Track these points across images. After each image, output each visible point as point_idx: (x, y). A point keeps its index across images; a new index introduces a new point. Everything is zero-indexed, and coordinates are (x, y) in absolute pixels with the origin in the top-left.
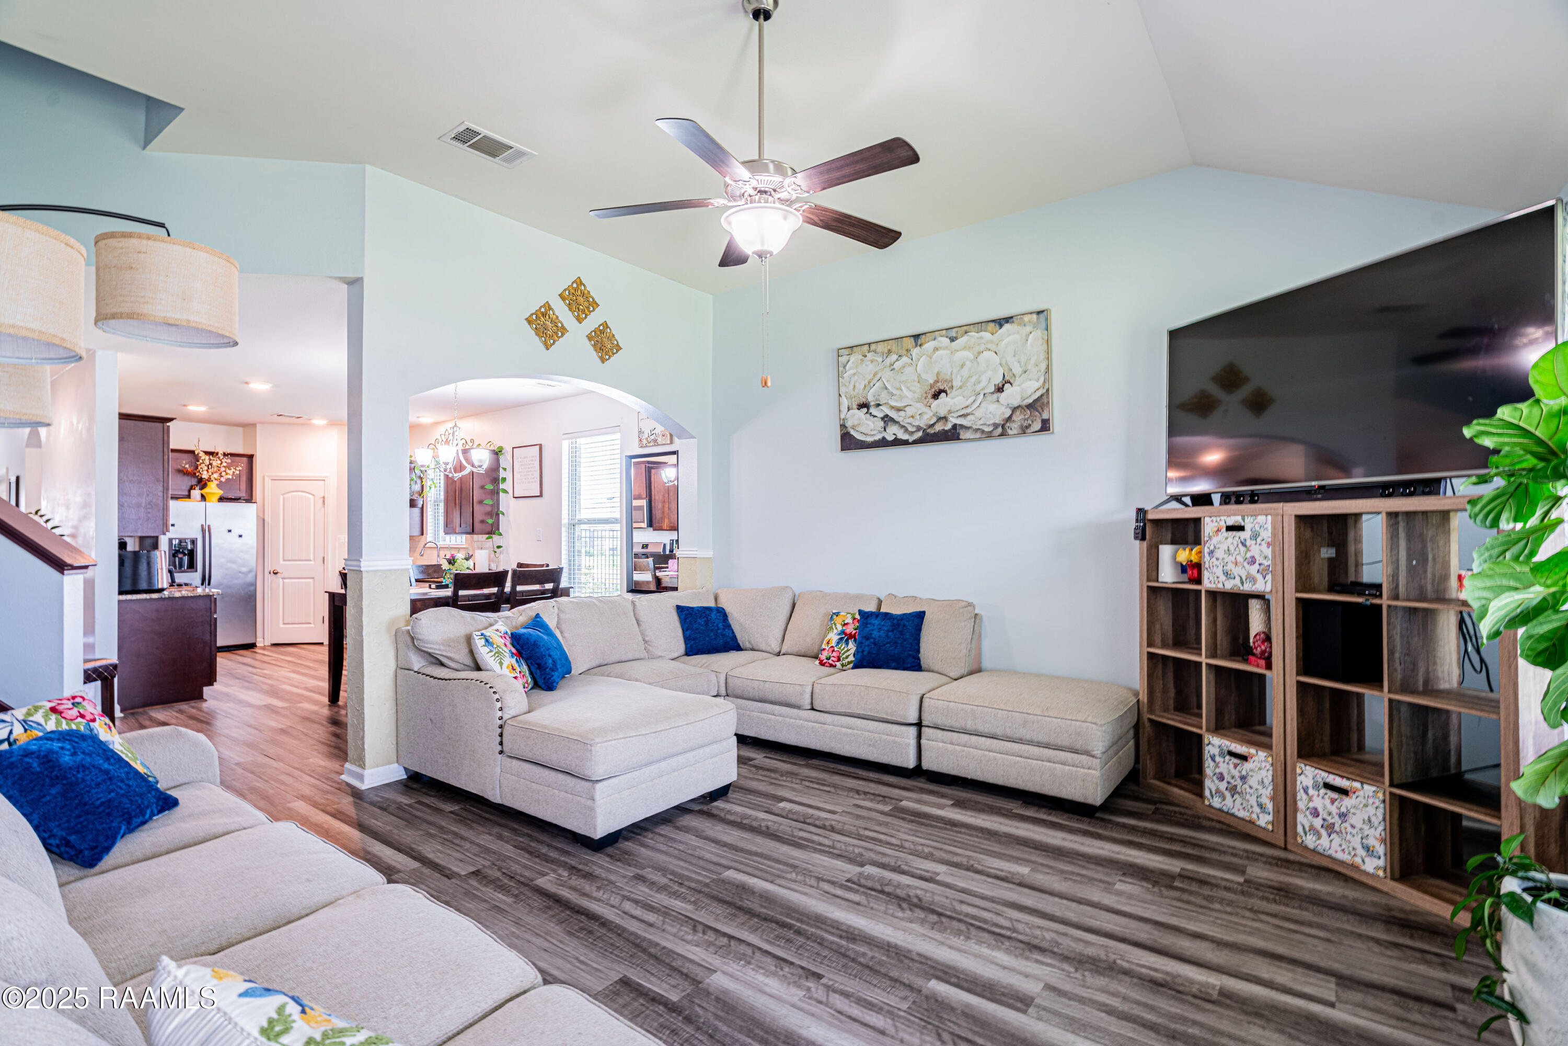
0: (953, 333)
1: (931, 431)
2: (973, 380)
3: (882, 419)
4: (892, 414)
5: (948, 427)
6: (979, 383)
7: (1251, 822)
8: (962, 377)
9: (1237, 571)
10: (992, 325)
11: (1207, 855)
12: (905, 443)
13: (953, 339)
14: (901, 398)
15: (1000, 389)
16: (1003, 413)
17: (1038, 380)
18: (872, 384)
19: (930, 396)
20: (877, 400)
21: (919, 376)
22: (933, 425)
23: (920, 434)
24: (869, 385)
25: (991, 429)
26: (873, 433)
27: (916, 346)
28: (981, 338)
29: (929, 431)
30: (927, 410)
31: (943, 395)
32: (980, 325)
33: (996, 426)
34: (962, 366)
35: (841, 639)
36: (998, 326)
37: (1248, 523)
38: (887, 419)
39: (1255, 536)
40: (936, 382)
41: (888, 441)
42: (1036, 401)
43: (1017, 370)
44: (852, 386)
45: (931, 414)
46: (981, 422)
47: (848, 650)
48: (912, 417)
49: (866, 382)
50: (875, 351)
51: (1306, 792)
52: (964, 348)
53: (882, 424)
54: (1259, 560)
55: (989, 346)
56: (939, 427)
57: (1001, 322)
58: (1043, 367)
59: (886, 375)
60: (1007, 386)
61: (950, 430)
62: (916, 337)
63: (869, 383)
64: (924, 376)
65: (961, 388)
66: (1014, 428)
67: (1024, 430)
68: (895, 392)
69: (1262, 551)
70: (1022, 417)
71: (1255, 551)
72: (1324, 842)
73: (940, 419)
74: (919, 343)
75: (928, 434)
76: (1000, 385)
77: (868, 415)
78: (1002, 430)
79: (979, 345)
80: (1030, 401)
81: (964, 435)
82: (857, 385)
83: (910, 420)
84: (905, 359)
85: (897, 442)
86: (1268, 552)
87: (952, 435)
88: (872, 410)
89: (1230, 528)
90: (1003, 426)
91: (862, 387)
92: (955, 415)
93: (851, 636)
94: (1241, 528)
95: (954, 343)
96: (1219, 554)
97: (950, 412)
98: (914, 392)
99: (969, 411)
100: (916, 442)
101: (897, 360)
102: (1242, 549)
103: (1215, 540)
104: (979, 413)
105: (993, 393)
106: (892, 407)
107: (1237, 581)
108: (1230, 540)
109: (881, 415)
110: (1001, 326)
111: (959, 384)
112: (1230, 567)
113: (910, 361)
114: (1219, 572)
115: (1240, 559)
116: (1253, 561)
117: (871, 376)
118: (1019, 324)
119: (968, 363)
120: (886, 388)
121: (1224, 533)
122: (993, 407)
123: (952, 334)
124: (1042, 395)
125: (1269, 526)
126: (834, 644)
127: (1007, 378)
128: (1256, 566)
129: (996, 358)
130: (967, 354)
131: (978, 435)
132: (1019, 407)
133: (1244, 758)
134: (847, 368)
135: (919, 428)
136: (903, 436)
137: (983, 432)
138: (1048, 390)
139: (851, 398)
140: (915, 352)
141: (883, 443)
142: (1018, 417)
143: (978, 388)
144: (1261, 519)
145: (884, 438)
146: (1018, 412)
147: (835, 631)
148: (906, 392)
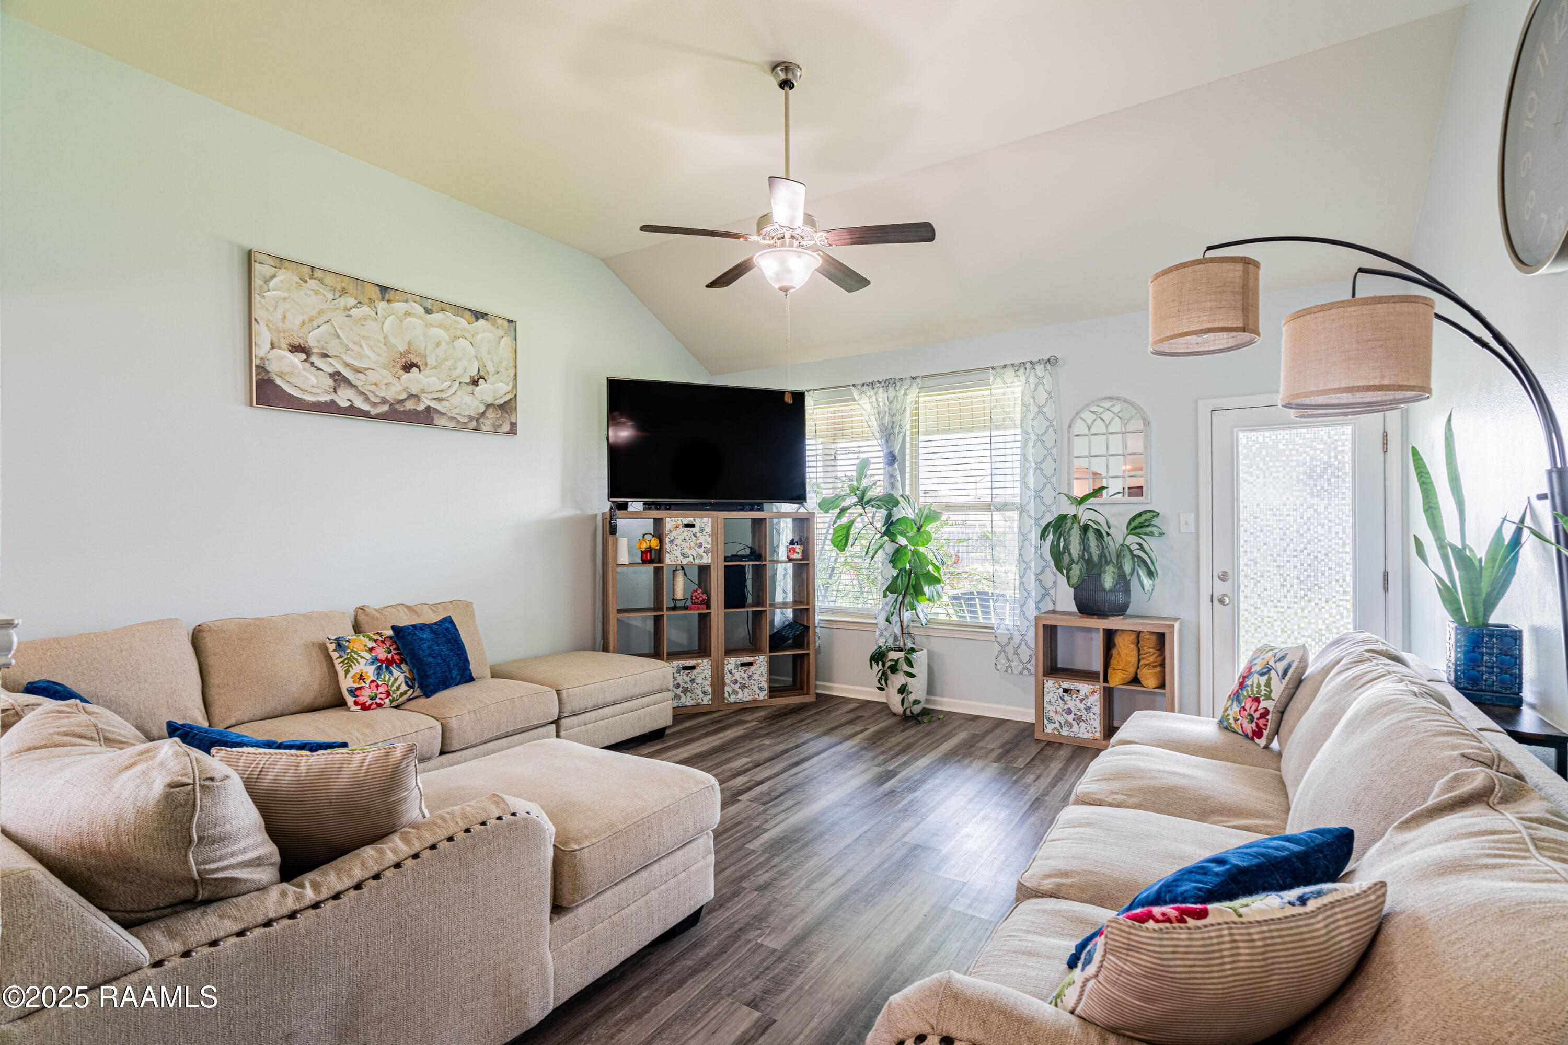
0: (429, 304)
1: (400, 408)
2: (449, 363)
3: (332, 375)
4: (346, 373)
5: (421, 407)
6: (455, 369)
7: (698, 705)
8: (437, 356)
9: (690, 552)
10: (469, 313)
11: (713, 728)
12: (365, 415)
13: (428, 311)
14: (360, 356)
15: (475, 383)
16: (477, 407)
17: (508, 385)
18: (315, 324)
19: (399, 366)
20: (323, 348)
21: (386, 337)
22: (402, 401)
23: (386, 408)
24: (309, 323)
25: (466, 420)
26: (314, 391)
27: (383, 299)
28: (458, 322)
29: (397, 406)
30: (395, 381)
31: (415, 369)
32: (459, 310)
33: (471, 419)
34: (438, 345)
35: (379, 668)
36: (474, 319)
37: (698, 522)
38: (337, 378)
39: (702, 530)
40: (408, 352)
41: (339, 407)
42: (505, 403)
43: (491, 368)
44: (279, 315)
45: (401, 388)
46: (456, 411)
47: (396, 680)
48: (376, 384)
49: (306, 317)
50: (321, 281)
51: (730, 673)
52: (440, 326)
53: (330, 382)
54: (704, 544)
55: (466, 335)
56: (410, 405)
57: (479, 315)
58: (512, 374)
59: (339, 319)
60: (481, 381)
61: (422, 412)
62: (384, 289)
63: (311, 320)
64: (392, 340)
65: (435, 368)
66: (487, 424)
67: (496, 430)
68: (351, 346)
69: (705, 539)
70: (494, 415)
71: (702, 539)
72: (740, 695)
73: (411, 396)
74: (387, 297)
75: (396, 411)
76: (476, 378)
77: (307, 365)
78: (475, 424)
79: (455, 328)
80: (501, 402)
81: (438, 421)
82: (289, 316)
83: (372, 388)
84: (365, 310)
85: (352, 412)
86: (709, 540)
87: (426, 417)
88: (314, 359)
89: (687, 526)
90: (477, 420)
91: (298, 322)
92: (430, 396)
93: (389, 663)
94: (693, 526)
95: (428, 316)
96: (678, 542)
97: (423, 391)
98: (379, 355)
99: (444, 395)
100: (378, 417)
101: (355, 306)
102: (694, 538)
103: (674, 533)
104: (455, 401)
105: (468, 384)
106: (347, 365)
107: (691, 559)
108: (686, 533)
109: (331, 370)
110: (477, 319)
111: (434, 364)
112: (686, 550)
113: (373, 314)
114: (678, 554)
115: (692, 545)
116: (700, 545)
117: (314, 313)
118: (493, 325)
119: (443, 344)
120: (338, 337)
121: (681, 529)
122: (468, 399)
123: (430, 306)
124: (511, 400)
125: (710, 524)
126: (372, 678)
127: (482, 373)
128: (703, 549)
129: (472, 351)
130: (441, 333)
131: (453, 424)
132: (491, 405)
133: (693, 668)
134: (272, 284)
135: (384, 401)
136: (359, 403)
137: (458, 421)
138: (516, 396)
139: (279, 332)
140: (382, 306)
141: (330, 408)
142: (491, 414)
143: (455, 374)
144: (705, 520)
145: (333, 402)
146: (491, 410)
147: (362, 661)
148: (366, 350)
